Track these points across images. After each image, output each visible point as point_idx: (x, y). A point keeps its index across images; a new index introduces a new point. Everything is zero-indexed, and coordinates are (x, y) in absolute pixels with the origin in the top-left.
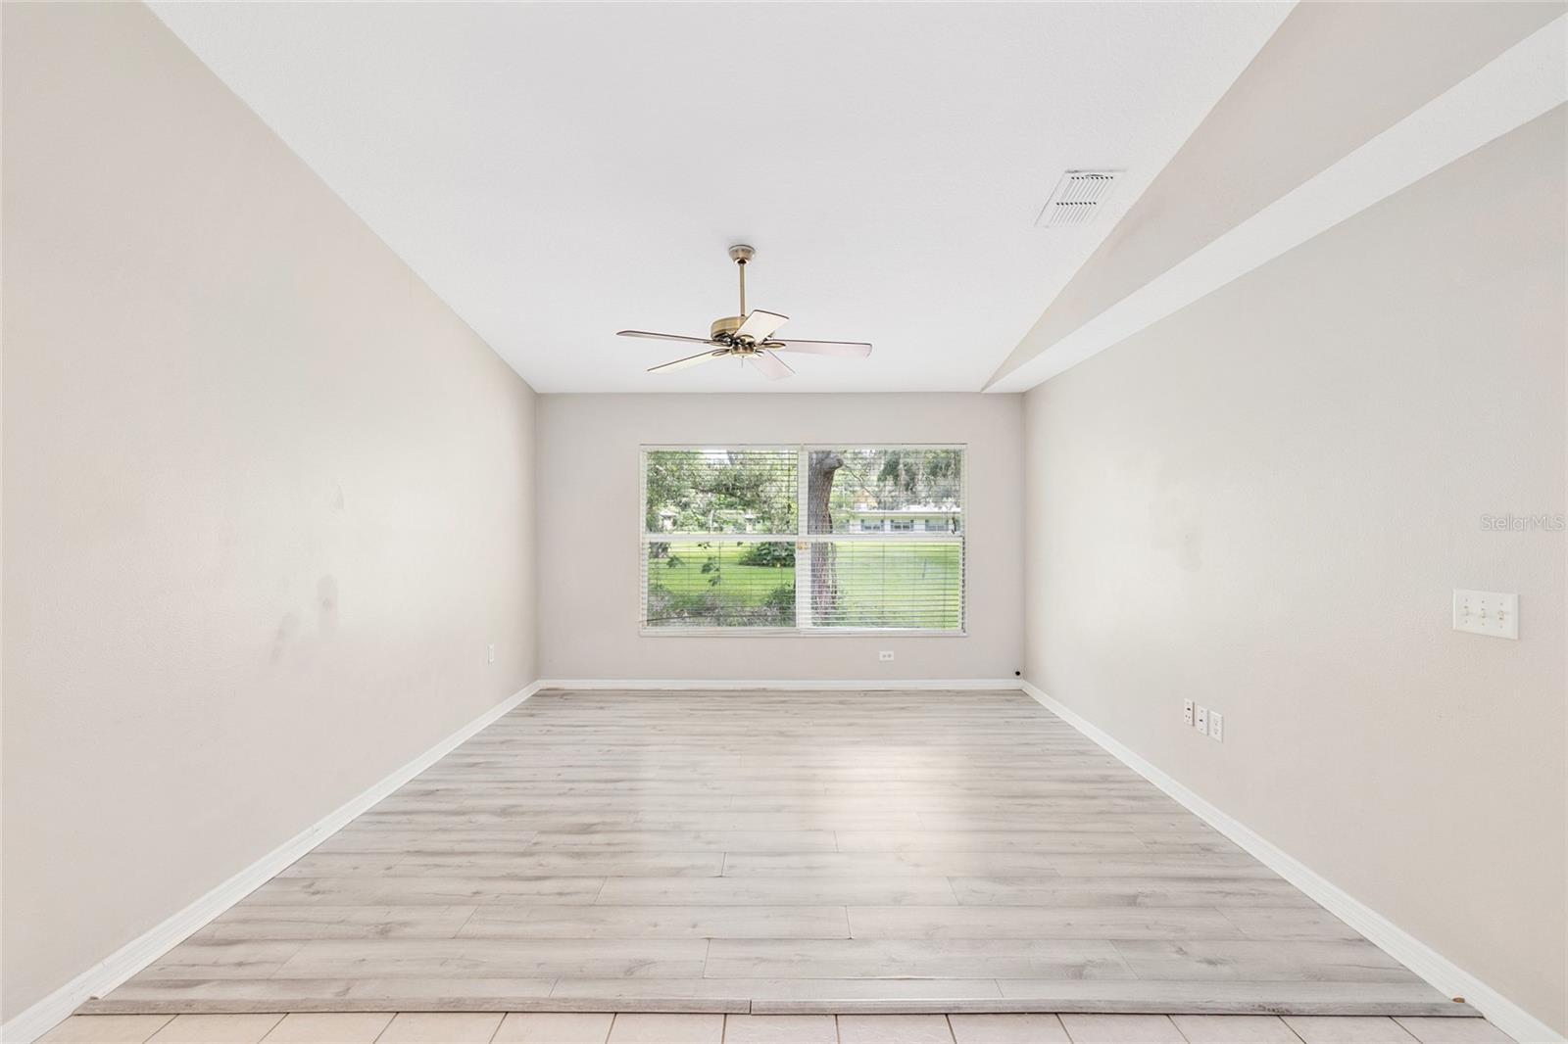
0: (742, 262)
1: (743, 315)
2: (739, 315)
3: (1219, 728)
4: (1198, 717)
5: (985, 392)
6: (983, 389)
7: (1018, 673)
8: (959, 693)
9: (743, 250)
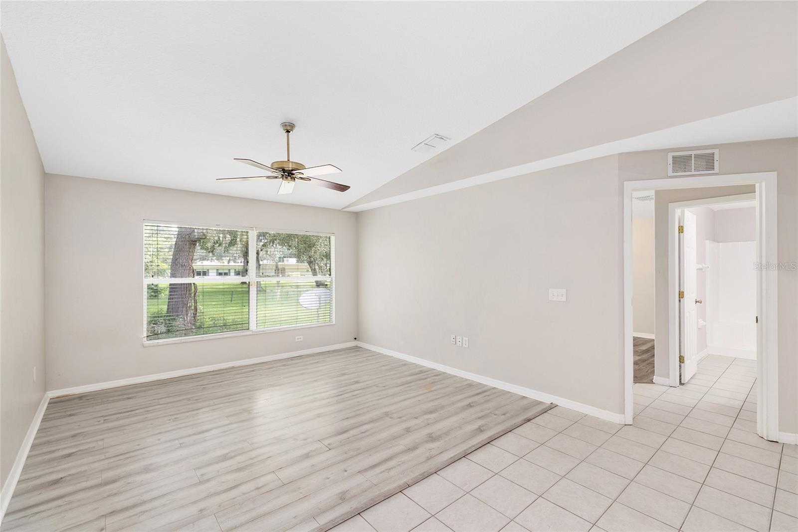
0: (288, 131)
1: (288, 160)
2: (287, 160)
3: (467, 343)
4: (458, 341)
5: (343, 210)
6: (342, 209)
7: (355, 339)
8: (334, 351)
9: (289, 125)
